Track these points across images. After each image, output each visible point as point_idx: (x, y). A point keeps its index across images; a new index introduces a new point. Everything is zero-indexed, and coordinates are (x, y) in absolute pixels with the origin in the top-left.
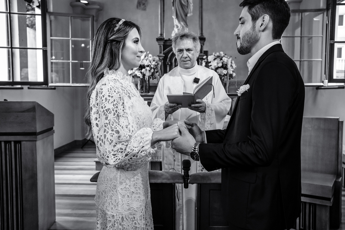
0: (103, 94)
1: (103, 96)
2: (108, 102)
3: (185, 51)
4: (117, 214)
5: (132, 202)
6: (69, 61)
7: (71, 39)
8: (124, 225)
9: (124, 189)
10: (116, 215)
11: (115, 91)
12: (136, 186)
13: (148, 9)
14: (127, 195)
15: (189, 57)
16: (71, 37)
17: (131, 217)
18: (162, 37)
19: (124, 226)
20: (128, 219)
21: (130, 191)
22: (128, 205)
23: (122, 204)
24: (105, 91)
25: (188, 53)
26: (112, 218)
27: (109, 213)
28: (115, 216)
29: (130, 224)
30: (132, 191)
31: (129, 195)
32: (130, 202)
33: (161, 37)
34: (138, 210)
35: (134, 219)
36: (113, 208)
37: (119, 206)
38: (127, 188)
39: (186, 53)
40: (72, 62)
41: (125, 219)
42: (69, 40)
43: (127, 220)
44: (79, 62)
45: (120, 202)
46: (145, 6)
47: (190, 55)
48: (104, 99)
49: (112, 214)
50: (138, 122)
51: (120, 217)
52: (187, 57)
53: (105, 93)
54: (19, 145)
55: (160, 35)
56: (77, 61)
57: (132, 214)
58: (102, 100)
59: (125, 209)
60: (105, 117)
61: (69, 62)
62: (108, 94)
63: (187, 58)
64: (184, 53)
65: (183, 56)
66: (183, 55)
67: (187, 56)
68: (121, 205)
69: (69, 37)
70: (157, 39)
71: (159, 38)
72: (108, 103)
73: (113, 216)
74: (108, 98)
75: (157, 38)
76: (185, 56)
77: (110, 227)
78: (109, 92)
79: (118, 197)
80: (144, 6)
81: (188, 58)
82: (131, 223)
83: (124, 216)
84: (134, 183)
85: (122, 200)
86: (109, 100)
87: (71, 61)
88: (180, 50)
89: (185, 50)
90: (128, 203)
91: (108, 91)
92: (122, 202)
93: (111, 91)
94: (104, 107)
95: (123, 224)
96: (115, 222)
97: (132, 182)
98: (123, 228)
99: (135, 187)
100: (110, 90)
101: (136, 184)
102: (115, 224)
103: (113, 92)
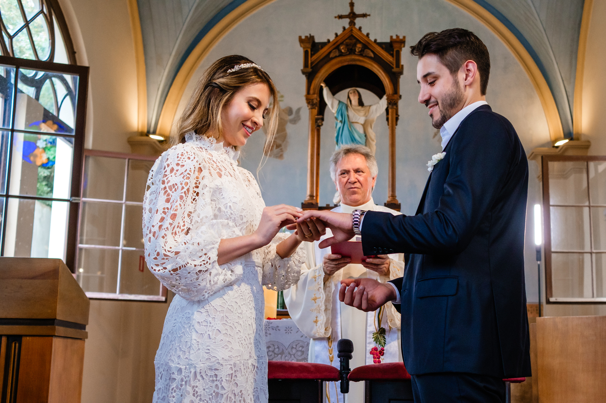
0: (168, 162)
1: (168, 165)
2: (175, 174)
3: (352, 173)
4: (187, 366)
5: (214, 348)
6: (117, 248)
7: (125, 203)
8: (197, 387)
9: (203, 324)
10: (186, 368)
11: (189, 158)
12: (225, 322)
13: (286, 155)
14: (207, 334)
15: (359, 181)
16: (127, 200)
17: (210, 373)
18: (314, 202)
19: (197, 389)
20: (204, 377)
21: (213, 328)
22: (208, 351)
23: (198, 348)
24: (173, 158)
25: (356, 175)
26: (177, 375)
27: (173, 365)
28: (183, 371)
29: (207, 387)
30: (217, 328)
31: (211, 334)
32: (212, 347)
33: (310, 201)
34: (224, 364)
35: (215, 379)
36: (181, 356)
37: (192, 352)
38: (209, 322)
39: (354, 175)
40: (123, 250)
41: (199, 377)
42: (121, 204)
43: (203, 379)
44: (137, 249)
45: (195, 346)
46: (282, 150)
47: (361, 179)
48: (168, 169)
49: (178, 366)
50: (232, 214)
51: (191, 372)
52: (356, 182)
53: (171, 161)
54: (17, 345)
55: (309, 197)
56: (134, 249)
57: (213, 368)
58: (165, 170)
59: (201, 358)
60: (165, 197)
61: (118, 250)
62: (177, 162)
63: (355, 184)
64: (350, 176)
65: (349, 181)
66: (348, 179)
67: (357, 180)
68: (195, 350)
69: (122, 200)
70: (302, 204)
71: (306, 203)
72: (174, 176)
73: (180, 370)
74: (176, 168)
75: (304, 202)
76: (353, 179)
77: (172, 389)
78: (179, 159)
79: (191, 337)
80: (278, 150)
81: (358, 183)
82: (209, 385)
83: (198, 371)
84: (222, 315)
85: (198, 342)
86: (177, 170)
87: (120, 247)
88: (343, 172)
89: (353, 171)
90: (208, 348)
91: (178, 157)
92: (197, 346)
93: (182, 157)
94: (166, 181)
95: (196, 385)
96: (182, 380)
97: (218, 313)
98: (195, 392)
99: (223, 322)
100: (180, 156)
101: (225, 319)
102: (181, 385)
103: (186, 159)
